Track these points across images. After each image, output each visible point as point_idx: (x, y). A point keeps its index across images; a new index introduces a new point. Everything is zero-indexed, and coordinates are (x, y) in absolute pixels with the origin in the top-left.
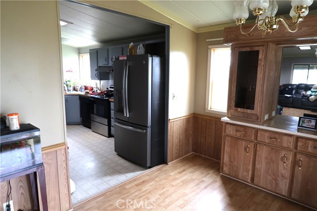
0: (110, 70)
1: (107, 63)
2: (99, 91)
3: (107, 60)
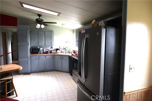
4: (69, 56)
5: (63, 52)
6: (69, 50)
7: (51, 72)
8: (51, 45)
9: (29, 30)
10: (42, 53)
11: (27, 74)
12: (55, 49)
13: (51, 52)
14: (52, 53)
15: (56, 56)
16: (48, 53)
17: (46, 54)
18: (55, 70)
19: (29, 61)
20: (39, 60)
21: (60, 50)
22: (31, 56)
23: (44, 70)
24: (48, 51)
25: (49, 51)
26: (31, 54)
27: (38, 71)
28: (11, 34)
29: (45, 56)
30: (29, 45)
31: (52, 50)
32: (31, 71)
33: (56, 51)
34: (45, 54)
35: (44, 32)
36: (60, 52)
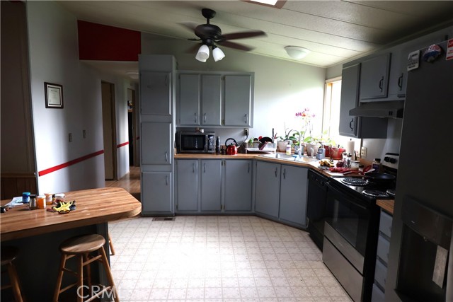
0: (391, 113)
1: (383, 94)
2: (354, 165)
3: (385, 84)
4: (310, 169)
5: (285, 152)
6: (306, 143)
7: (241, 217)
8: (244, 124)
9: (174, 71)
10: (214, 151)
11: (166, 219)
12: (255, 139)
13: (242, 149)
14: (245, 153)
15: (258, 163)
16: (234, 153)
17: (227, 154)
18: (253, 212)
19: (171, 176)
20: (203, 174)
21: (275, 141)
22: (179, 161)
23: (219, 209)
24: (233, 143)
25: (237, 146)
26: (178, 152)
27: (199, 211)
28: (130, 87)
29: (224, 162)
30: (172, 122)
31: (247, 141)
32: (177, 207)
33: (261, 146)
34: (222, 153)
35: (224, 79)
36: (275, 149)
